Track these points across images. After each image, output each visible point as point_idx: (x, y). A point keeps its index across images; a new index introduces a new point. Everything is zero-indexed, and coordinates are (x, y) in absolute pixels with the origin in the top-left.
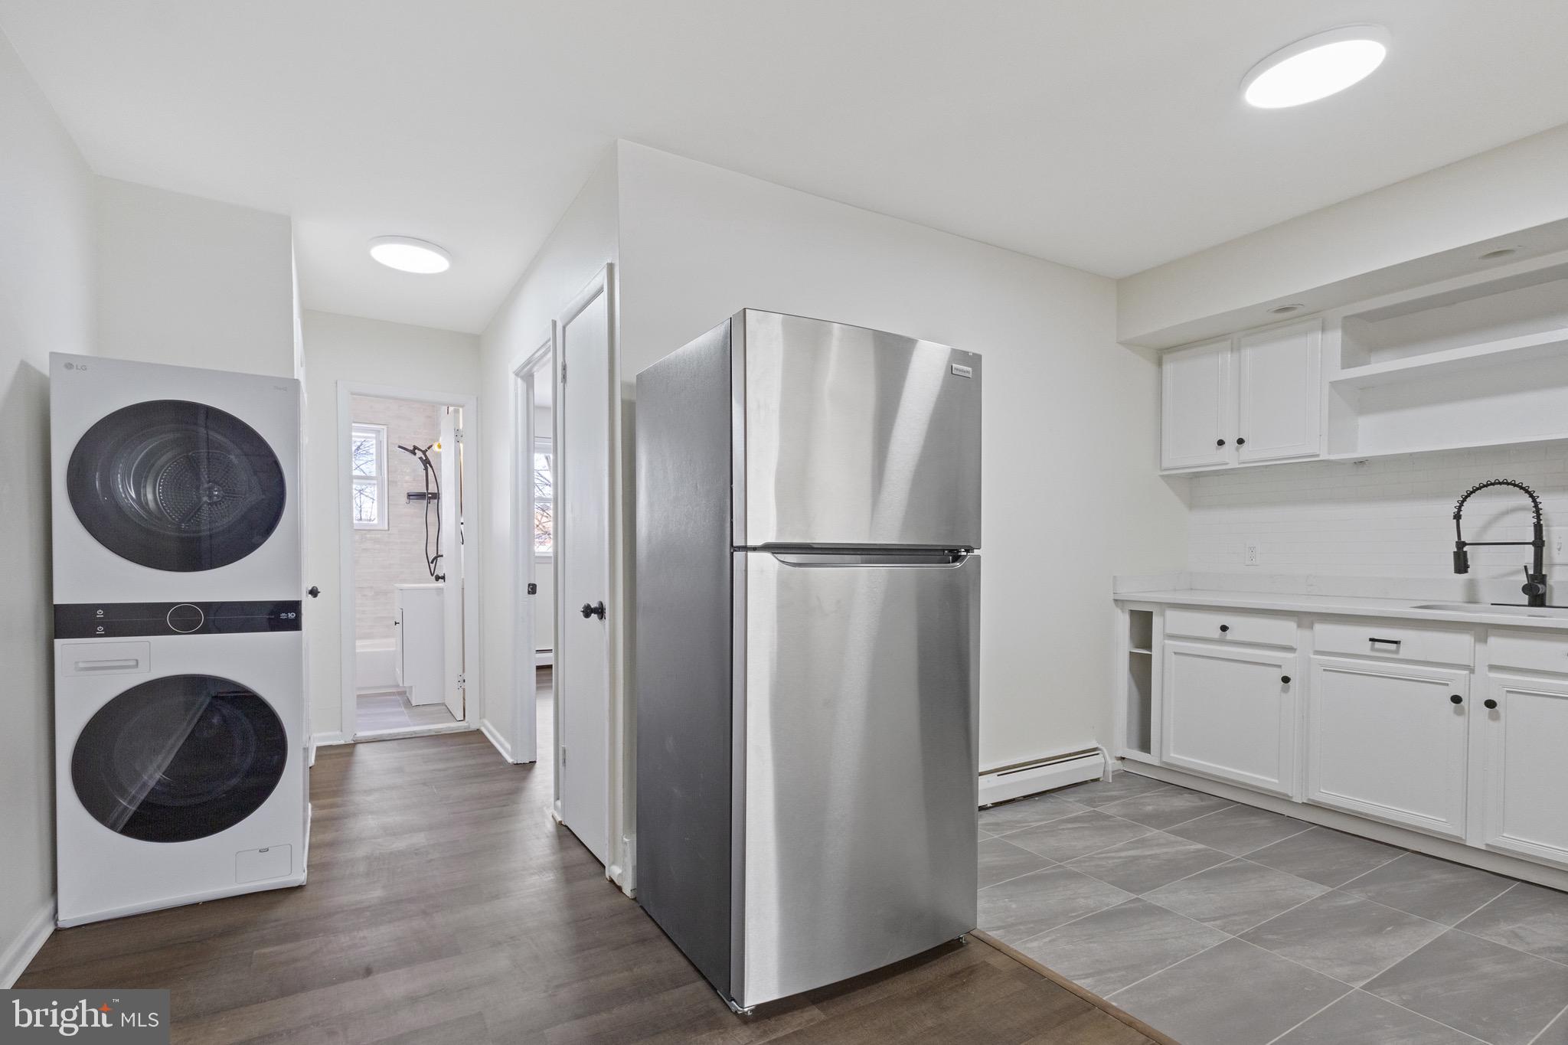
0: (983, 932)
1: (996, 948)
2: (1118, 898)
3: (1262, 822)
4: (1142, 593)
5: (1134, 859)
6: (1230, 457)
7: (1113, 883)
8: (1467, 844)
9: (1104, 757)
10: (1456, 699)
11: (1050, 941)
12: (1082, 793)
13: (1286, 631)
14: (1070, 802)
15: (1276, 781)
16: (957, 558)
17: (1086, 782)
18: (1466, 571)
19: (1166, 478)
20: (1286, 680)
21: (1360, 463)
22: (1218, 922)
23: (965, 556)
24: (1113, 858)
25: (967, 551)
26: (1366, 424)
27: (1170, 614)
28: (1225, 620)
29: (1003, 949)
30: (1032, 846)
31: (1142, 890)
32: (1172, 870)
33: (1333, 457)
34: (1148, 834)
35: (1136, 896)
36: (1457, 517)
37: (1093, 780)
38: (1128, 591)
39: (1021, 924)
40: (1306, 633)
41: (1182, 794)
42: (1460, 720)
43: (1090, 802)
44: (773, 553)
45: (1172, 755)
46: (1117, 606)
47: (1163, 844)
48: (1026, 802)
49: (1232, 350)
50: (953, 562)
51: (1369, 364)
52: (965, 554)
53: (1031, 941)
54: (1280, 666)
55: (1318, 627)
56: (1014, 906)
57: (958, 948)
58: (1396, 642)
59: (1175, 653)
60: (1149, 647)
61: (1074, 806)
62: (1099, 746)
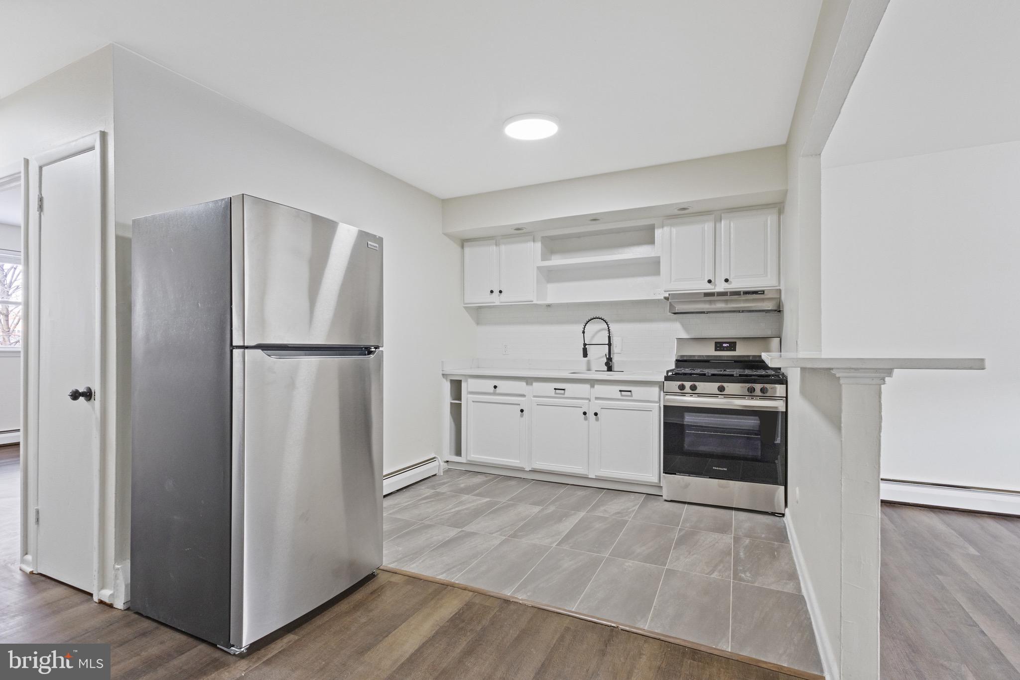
0: (386, 566)
1: (394, 573)
2: (453, 533)
3: (513, 483)
4: (456, 370)
5: (458, 512)
6: (496, 300)
7: (448, 526)
8: (590, 477)
9: (439, 462)
10: (585, 413)
11: (422, 562)
12: (428, 483)
13: (521, 386)
14: (422, 489)
15: (519, 461)
16: (370, 353)
17: (429, 477)
18: (587, 357)
19: (465, 308)
20: (522, 411)
21: (549, 306)
22: (499, 533)
23: (375, 351)
24: (447, 514)
25: (376, 348)
26: (551, 287)
27: (470, 381)
28: (496, 383)
29: (398, 572)
30: (406, 516)
31: (464, 526)
32: (477, 513)
33: (539, 302)
34: (463, 498)
35: (461, 530)
36: (584, 332)
37: (433, 476)
38: (449, 370)
39: (406, 557)
40: (529, 387)
41: (476, 476)
42: (586, 422)
43: (433, 487)
44: (262, 350)
45: (472, 456)
46: (444, 377)
47: (472, 502)
48: (398, 493)
49: (496, 245)
50: (368, 355)
51: (551, 260)
52: (374, 350)
53: (412, 564)
54: (519, 405)
55: (534, 384)
56: (400, 549)
57: (373, 578)
58: (564, 390)
59: (473, 402)
60: (460, 399)
61: (424, 491)
62: (436, 456)
